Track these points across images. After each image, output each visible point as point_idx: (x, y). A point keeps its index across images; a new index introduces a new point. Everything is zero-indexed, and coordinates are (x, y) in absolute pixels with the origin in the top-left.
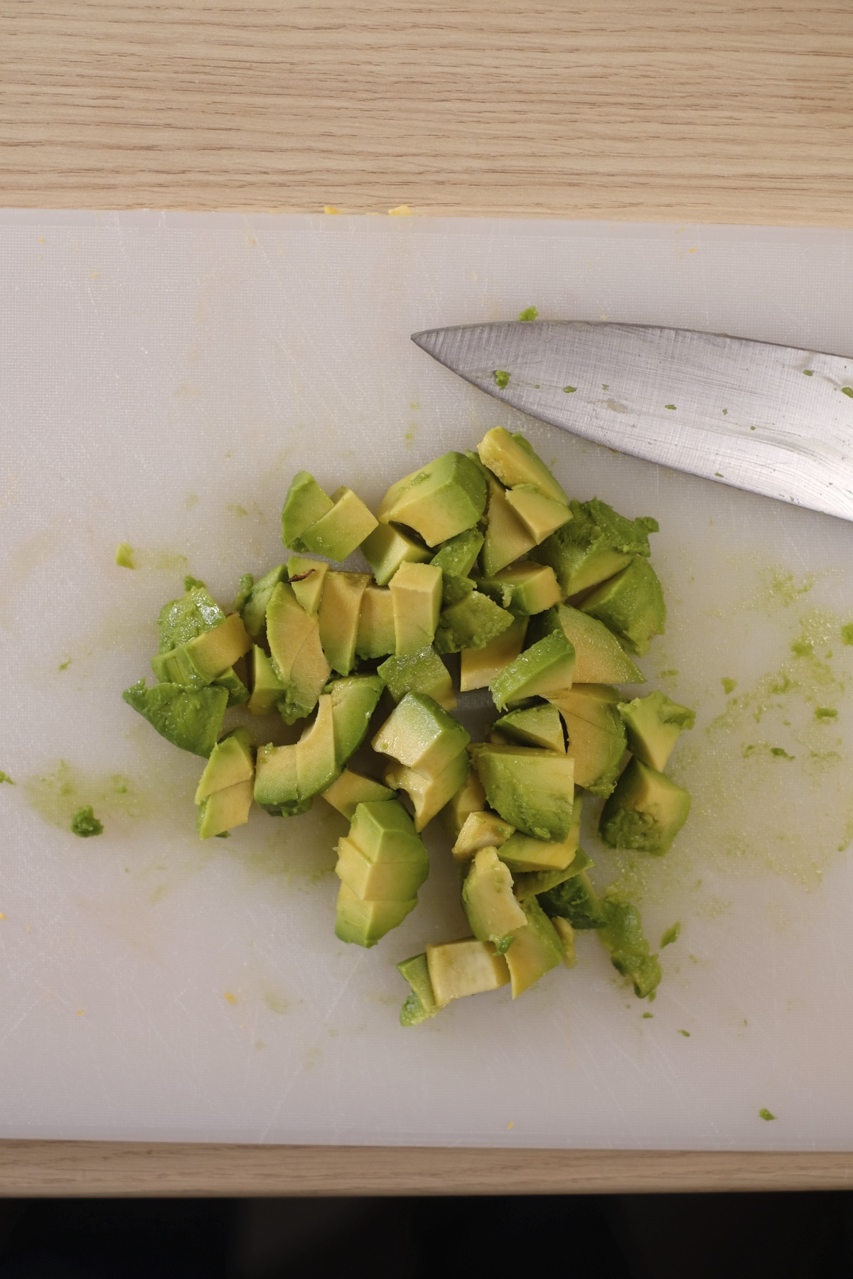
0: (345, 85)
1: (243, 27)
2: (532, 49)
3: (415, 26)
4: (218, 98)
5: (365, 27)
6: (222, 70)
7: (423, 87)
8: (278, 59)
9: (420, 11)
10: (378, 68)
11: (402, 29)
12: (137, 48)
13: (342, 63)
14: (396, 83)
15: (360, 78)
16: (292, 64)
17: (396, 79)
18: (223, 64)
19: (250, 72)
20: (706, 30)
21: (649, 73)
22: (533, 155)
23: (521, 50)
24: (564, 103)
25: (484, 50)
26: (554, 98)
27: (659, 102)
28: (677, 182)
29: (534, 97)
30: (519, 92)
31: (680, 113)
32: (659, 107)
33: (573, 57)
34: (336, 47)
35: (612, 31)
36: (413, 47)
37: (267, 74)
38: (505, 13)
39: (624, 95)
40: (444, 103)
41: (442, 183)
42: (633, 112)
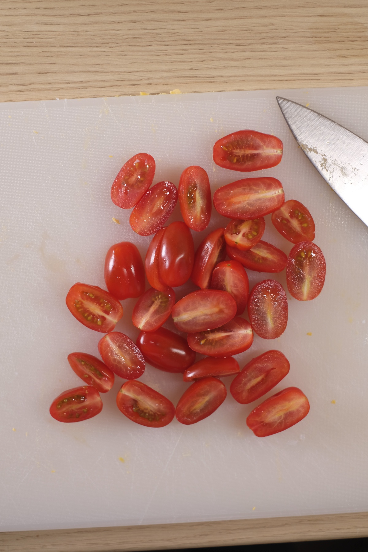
0: (103, 41)
1: (55, 16)
2: (189, 20)
3: (135, 12)
4: (45, 49)
5: (111, 14)
6: (46, 36)
7: (140, 40)
8: (72, 30)
9: (136, 5)
10: (118, 32)
11: (129, 13)
12: (6, 28)
13: (101, 30)
14: (127, 38)
15: (110, 37)
16: (78, 32)
17: (127, 37)
18: (46, 33)
19: (59, 37)
20: (270, 7)
21: (244, 29)
22: (192, 69)
23: (184, 20)
24: (205, 44)
25: (167, 21)
26: (201, 42)
27: (249, 42)
28: (259, 78)
29: (191, 42)
30: (184, 40)
31: (259, 47)
32: (250, 44)
33: (209, 23)
34: (98, 23)
35: (226, 10)
36: (134, 22)
37: (67, 37)
38: (176, 4)
39: (233, 39)
40: (149, 47)
41: (151, 84)
42: (237, 47)
